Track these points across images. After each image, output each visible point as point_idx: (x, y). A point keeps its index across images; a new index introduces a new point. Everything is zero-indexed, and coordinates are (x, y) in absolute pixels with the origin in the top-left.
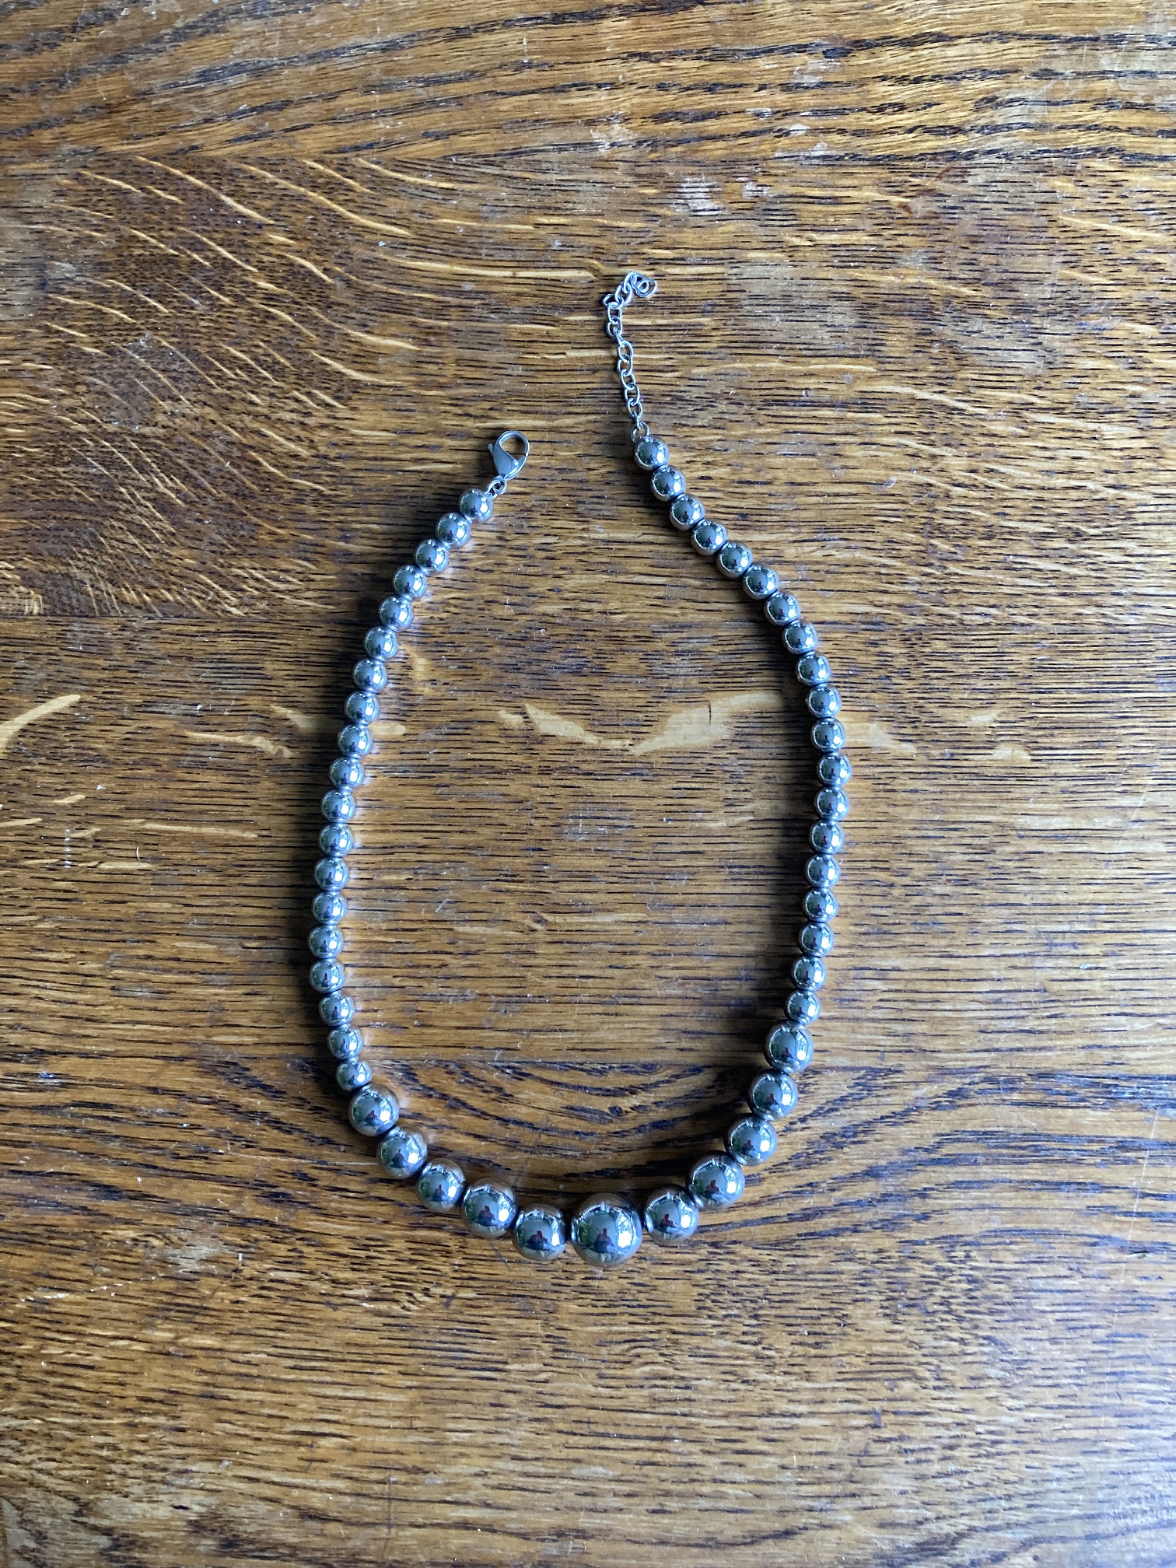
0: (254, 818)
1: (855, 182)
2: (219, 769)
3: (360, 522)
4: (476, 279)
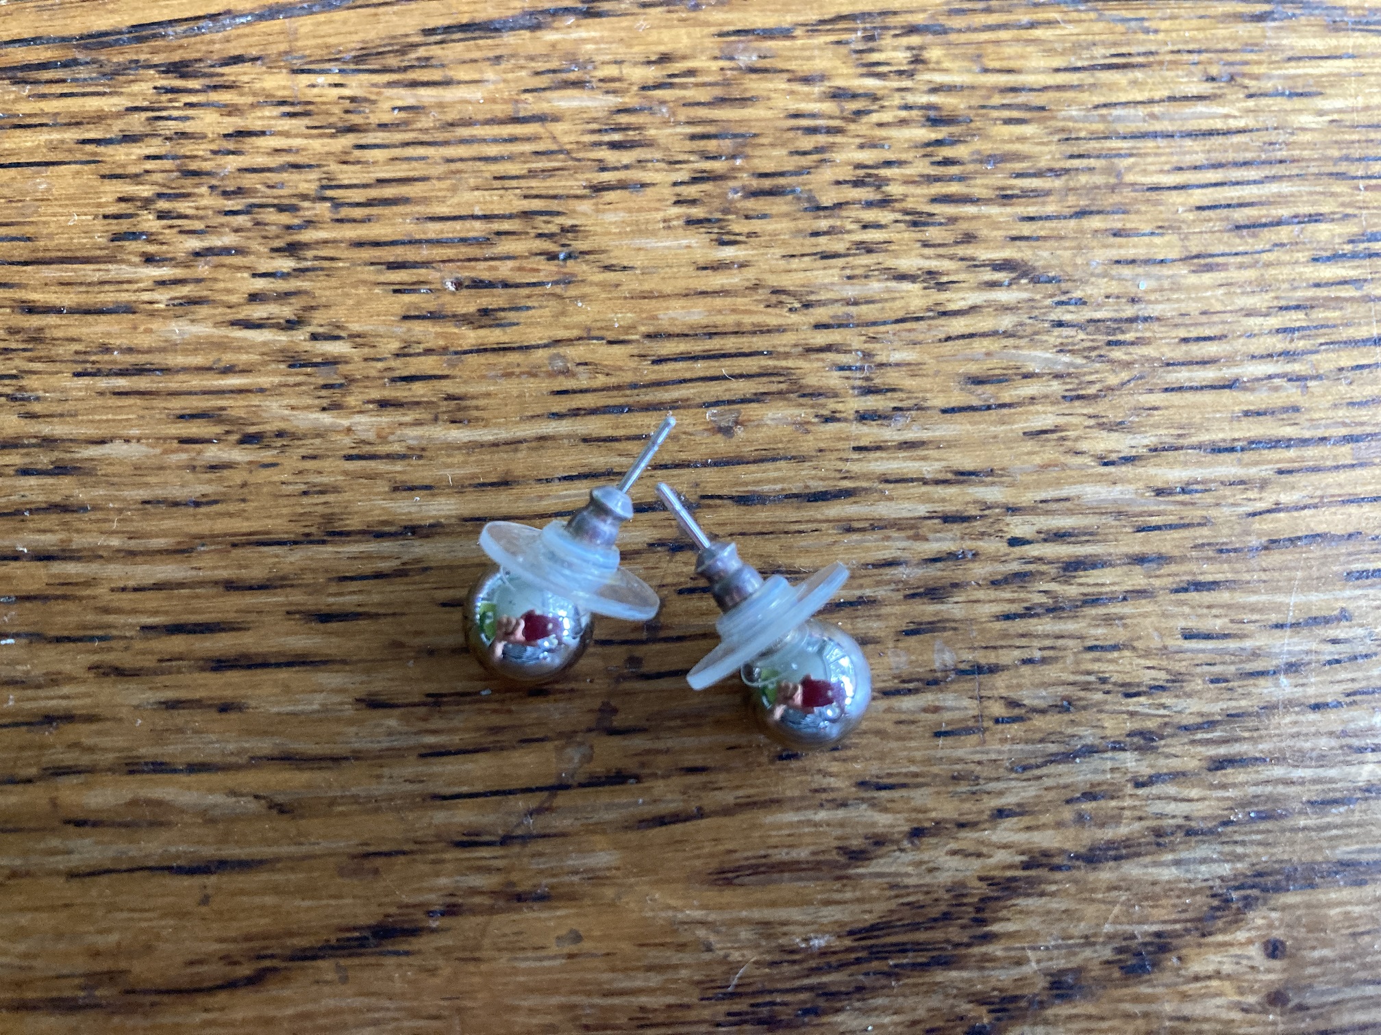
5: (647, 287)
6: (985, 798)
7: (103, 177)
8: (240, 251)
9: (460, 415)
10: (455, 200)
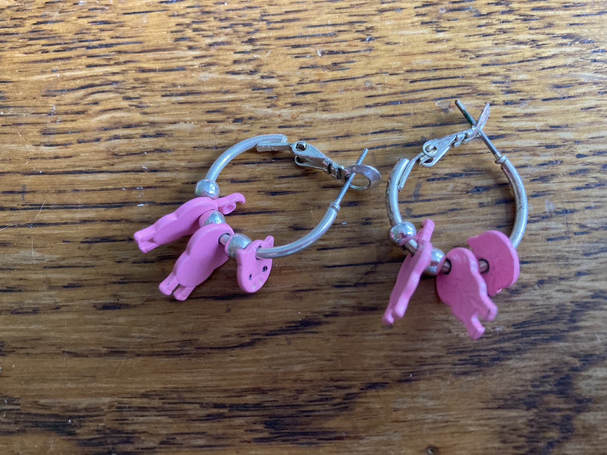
5: (406, 50)
6: (572, 267)
7: (170, 16)
8: (228, 43)
9: (326, 108)
10: (319, 18)
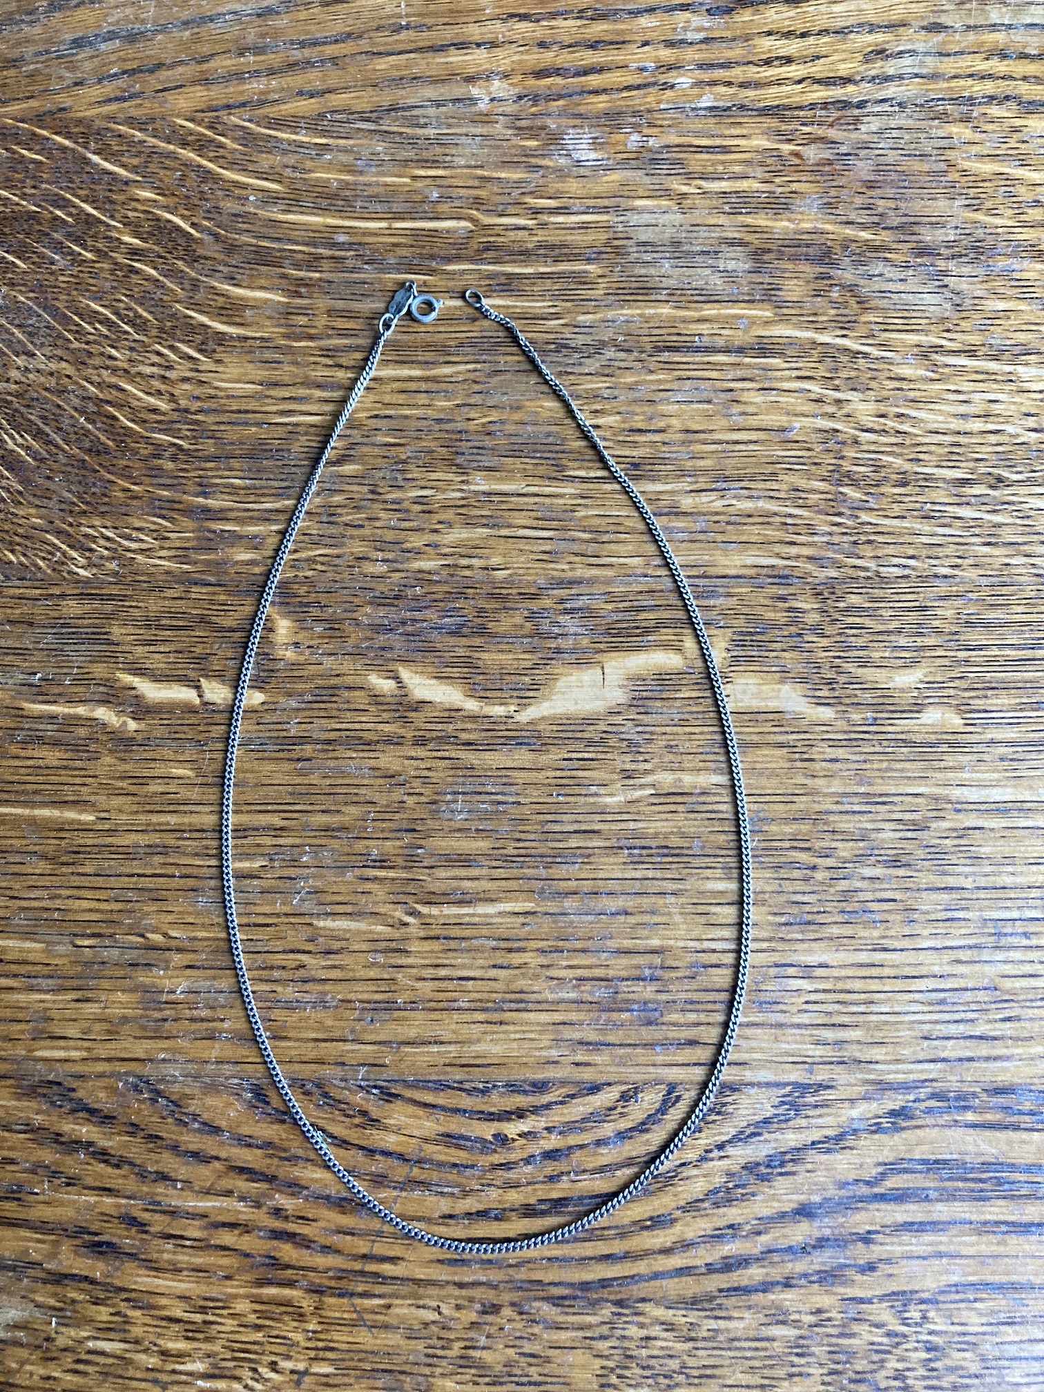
0: (92, 798)
1: (745, 132)
2: (56, 743)
3: (221, 477)
4: (348, 230)
